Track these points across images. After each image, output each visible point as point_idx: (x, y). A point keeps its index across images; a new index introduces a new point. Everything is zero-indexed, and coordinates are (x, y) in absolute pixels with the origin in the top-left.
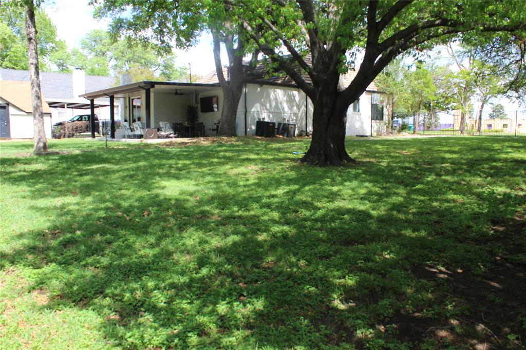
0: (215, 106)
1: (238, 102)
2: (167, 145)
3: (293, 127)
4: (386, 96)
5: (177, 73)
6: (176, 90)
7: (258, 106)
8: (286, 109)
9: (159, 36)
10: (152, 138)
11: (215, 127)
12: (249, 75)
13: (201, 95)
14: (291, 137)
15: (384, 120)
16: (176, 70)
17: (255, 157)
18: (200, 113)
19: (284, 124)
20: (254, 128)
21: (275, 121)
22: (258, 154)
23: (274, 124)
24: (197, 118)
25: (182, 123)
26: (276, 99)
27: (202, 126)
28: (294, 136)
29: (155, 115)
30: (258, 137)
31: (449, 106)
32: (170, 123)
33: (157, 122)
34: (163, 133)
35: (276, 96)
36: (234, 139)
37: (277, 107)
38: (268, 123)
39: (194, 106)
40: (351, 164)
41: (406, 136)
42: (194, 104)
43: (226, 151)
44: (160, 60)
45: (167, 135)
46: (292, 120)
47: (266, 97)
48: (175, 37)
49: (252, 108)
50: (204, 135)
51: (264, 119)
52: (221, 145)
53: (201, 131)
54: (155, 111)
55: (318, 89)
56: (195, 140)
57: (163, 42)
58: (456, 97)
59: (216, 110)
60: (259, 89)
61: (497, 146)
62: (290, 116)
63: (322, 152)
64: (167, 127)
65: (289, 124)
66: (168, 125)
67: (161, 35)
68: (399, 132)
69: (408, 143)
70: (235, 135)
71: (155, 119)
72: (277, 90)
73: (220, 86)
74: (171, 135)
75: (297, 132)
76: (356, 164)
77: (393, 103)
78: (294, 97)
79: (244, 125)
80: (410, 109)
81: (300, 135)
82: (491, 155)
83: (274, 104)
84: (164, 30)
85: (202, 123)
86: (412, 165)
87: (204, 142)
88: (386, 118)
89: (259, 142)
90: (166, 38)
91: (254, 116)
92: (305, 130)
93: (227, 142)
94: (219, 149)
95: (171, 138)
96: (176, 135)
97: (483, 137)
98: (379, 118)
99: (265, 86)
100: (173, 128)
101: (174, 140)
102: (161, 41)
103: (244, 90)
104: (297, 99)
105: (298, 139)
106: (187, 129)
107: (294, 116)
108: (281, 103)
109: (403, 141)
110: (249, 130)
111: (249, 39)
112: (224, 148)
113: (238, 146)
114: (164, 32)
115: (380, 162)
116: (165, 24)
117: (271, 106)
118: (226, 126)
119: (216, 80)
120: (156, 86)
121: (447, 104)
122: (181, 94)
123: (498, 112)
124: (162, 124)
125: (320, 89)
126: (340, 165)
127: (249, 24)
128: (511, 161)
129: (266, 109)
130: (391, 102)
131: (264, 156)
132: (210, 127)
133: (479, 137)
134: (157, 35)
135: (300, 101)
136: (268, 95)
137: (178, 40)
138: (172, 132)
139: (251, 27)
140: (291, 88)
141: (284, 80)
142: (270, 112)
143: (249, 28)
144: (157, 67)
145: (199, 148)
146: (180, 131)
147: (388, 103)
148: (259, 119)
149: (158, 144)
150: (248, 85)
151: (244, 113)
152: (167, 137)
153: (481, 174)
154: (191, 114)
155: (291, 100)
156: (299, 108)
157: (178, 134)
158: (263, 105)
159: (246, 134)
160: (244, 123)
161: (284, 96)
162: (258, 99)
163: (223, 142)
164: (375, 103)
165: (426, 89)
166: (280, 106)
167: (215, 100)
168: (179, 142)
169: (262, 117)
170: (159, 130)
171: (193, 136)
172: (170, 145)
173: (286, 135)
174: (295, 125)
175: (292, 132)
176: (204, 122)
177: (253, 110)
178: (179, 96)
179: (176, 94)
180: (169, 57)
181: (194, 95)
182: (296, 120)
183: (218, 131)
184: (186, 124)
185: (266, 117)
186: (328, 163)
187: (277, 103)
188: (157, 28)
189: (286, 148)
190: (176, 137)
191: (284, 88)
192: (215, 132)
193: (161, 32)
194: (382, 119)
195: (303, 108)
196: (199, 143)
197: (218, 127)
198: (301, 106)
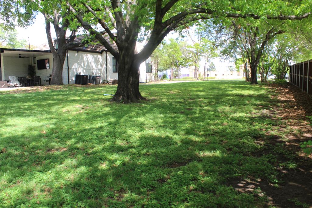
0: (47, 65)
1: (63, 63)
2: (15, 92)
3: (99, 78)
4: (154, 58)
5: (19, 44)
6: (20, 54)
7: (76, 65)
8: (94, 67)
9: (5, 17)
10: (3, 87)
11: (48, 79)
12: (71, 45)
13: (38, 58)
14: (98, 84)
15: (153, 72)
16: (19, 42)
17: (78, 98)
18: (37, 70)
19: (93, 76)
20: (74, 79)
21: (87, 75)
22: (80, 96)
23: (87, 76)
24: (35, 73)
25: (25, 77)
26: (87, 61)
27: (39, 79)
28: (100, 84)
29: (5, 72)
30: (78, 85)
31: (188, 64)
32: (16, 77)
33: (6, 76)
34: (11, 84)
35: (87, 58)
36: (61, 86)
37: (88, 65)
38: (83, 76)
39: (32, 65)
40: (144, 101)
41: (166, 82)
42: (33, 64)
43: (57, 95)
44: (6, 35)
45: (15, 85)
46: (98, 74)
47: (81, 59)
48: (17, 19)
49: (72, 66)
50: (40, 84)
51: (80, 73)
52: (53, 91)
53: (38, 82)
54: (4, 69)
55: (122, 52)
56: (35, 88)
57: (8, 21)
58: (191, 59)
59: (48, 68)
60: (76, 54)
61: (222, 87)
62: (97, 71)
63: (125, 94)
64: (14, 80)
65: (96, 76)
66: (15, 78)
67: (6, 17)
68: (162, 79)
69: (171, 86)
70: (62, 84)
71: (5, 75)
72: (88, 55)
73: (51, 52)
74: (18, 85)
75: (101, 81)
76: (147, 101)
77: (158, 63)
78: (99, 59)
79: (67, 78)
80: (166, 66)
81: (103, 83)
82: (222, 92)
83: (86, 64)
84: (9, 13)
85: (39, 77)
86: (182, 100)
87: (42, 89)
88: (154, 71)
89: (79, 88)
90: (10, 19)
91: (74, 72)
92: (106, 79)
93: (57, 89)
94: (52, 94)
95: (18, 87)
96: (21, 85)
97: (209, 81)
98: (150, 71)
99: (80, 52)
100: (18, 80)
101: (20, 88)
102: (7, 21)
103: (67, 54)
104: (101, 60)
105: (103, 86)
106: (28, 81)
107: (99, 71)
108: (91, 63)
109: (167, 85)
110: (70, 80)
111: (73, 19)
112: (56, 93)
113: (66, 91)
114: (9, 15)
115: (162, 99)
116: (9, 9)
117: (84, 65)
118: (56, 78)
119: (48, 48)
120: (4, 51)
121: (187, 63)
122: (23, 57)
123: (212, 68)
124: (10, 78)
125: (123, 52)
126: (138, 102)
127: (74, 8)
128: (236, 96)
129: (81, 67)
130: (156, 62)
131: (84, 98)
132: (45, 79)
133: (207, 81)
134: (4, 17)
135: (102, 62)
136: (82, 58)
137: (19, 21)
138: (18, 83)
139: (75, 9)
140: (97, 54)
141: (92, 48)
142: (84, 69)
143: (74, 11)
144: (4, 40)
145: (39, 93)
146: (24, 82)
147: (155, 63)
148: (77, 73)
149: (8, 91)
150: (69, 51)
151: (67, 70)
152: (15, 86)
153: (227, 104)
154: (31, 70)
155: (97, 61)
156: (102, 66)
157: (23, 84)
158: (79, 64)
159: (69, 83)
160: (67, 76)
161: (93, 59)
162: (76, 61)
163: (55, 89)
164: (148, 62)
165: (177, 54)
166: (90, 65)
167: (47, 61)
168: (24, 89)
169: (79, 72)
170: (8, 82)
171: (33, 85)
172: (18, 92)
173: (95, 83)
174: (100, 77)
175: (98, 81)
176: (40, 76)
177: (73, 67)
178: (22, 58)
179: (20, 57)
180: (12, 33)
181: (33, 58)
182: (100, 74)
183: (50, 82)
184: (28, 77)
185: (82, 72)
186: (130, 101)
187: (88, 63)
188: (3, 12)
189: (98, 92)
190: (21, 86)
191: (92, 53)
192: (48, 82)
193: (7, 15)
194: (151, 72)
195: (105, 66)
196: (38, 90)
197: (50, 79)
198: (103, 65)
